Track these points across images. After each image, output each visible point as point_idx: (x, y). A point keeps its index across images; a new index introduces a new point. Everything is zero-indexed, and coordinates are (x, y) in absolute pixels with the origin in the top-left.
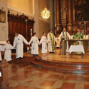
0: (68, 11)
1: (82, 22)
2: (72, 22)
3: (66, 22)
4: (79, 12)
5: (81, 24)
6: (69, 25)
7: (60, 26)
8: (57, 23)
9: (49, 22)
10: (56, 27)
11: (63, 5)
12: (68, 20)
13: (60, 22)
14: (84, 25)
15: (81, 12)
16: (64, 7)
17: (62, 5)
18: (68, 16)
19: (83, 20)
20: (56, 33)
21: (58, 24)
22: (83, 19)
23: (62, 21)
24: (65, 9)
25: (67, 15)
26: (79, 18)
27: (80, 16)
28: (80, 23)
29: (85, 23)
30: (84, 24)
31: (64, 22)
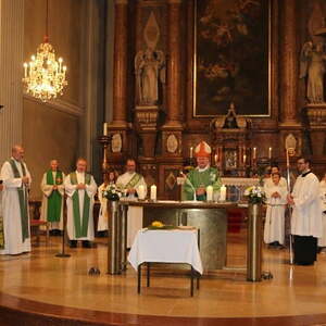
0: (167, 65)
1: (231, 119)
2: (184, 116)
3: (155, 115)
4: (218, 71)
5: (226, 126)
6: (172, 130)
7: (129, 131)
8: (115, 119)
10: (110, 138)
11: (146, 37)
12: (164, 108)
13: (130, 115)
14: (238, 134)
15: (228, 71)
16: (152, 44)
17: (142, 38)
18: (168, 89)
19: (235, 107)
20: (104, 165)
21: (121, 124)
22: (232, 106)
23: (138, 108)
24: (155, 55)
25: (163, 81)
26: (218, 99)
28: (220, 123)
29: (242, 123)
30: (237, 127)
31: (146, 115)
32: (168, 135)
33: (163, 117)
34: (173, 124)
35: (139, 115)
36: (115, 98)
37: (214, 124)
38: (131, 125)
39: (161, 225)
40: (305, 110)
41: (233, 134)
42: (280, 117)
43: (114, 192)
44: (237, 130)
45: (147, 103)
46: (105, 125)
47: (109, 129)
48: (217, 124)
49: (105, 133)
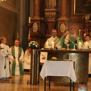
2: (69, 14)
3: (55, 14)
6: (63, 21)
7: (41, 21)
8: (34, 15)
9: (16, 12)
10: (32, 25)
13: (42, 13)
21: (37, 18)
23: (46, 10)
26: (87, 5)
27: (87, 2)
31: (50, 13)
32: (61, 24)
33: (58, 14)
34: (63, 18)
35: (46, 13)
37: (84, 18)
38: (42, 18)
39: (56, 59)
43: (34, 44)
45: (51, 8)
46: (30, 18)
47: (31, 20)
48: (86, 18)
49: (30, 22)
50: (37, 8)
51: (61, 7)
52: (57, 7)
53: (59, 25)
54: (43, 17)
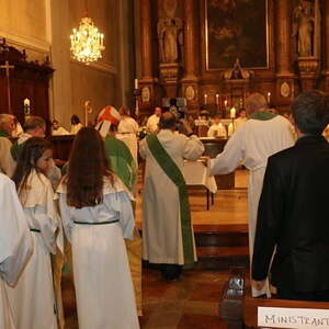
0: (183, 30)
1: (236, 72)
2: (199, 70)
3: (176, 71)
4: (225, 33)
6: (190, 82)
7: (155, 84)
9: (114, 71)
10: (140, 91)
11: (166, 8)
12: (182, 65)
13: (156, 72)
14: (243, 84)
15: (234, 33)
16: (171, 13)
17: (163, 9)
18: (185, 49)
20: (137, 113)
21: (148, 79)
22: (238, 61)
23: (162, 65)
26: (227, 55)
27: (227, 50)
31: (169, 70)
32: (186, 87)
33: (182, 72)
34: (191, 77)
35: (162, 71)
36: (143, 59)
37: (223, 77)
38: (156, 79)
40: (297, 62)
41: (239, 83)
42: (277, 69)
44: (241, 81)
45: (169, 62)
46: (136, 81)
47: (139, 84)
48: (226, 76)
49: (136, 87)
50: (147, 64)
51: (185, 63)
52: (179, 59)
53: (183, 88)
54: (158, 77)
